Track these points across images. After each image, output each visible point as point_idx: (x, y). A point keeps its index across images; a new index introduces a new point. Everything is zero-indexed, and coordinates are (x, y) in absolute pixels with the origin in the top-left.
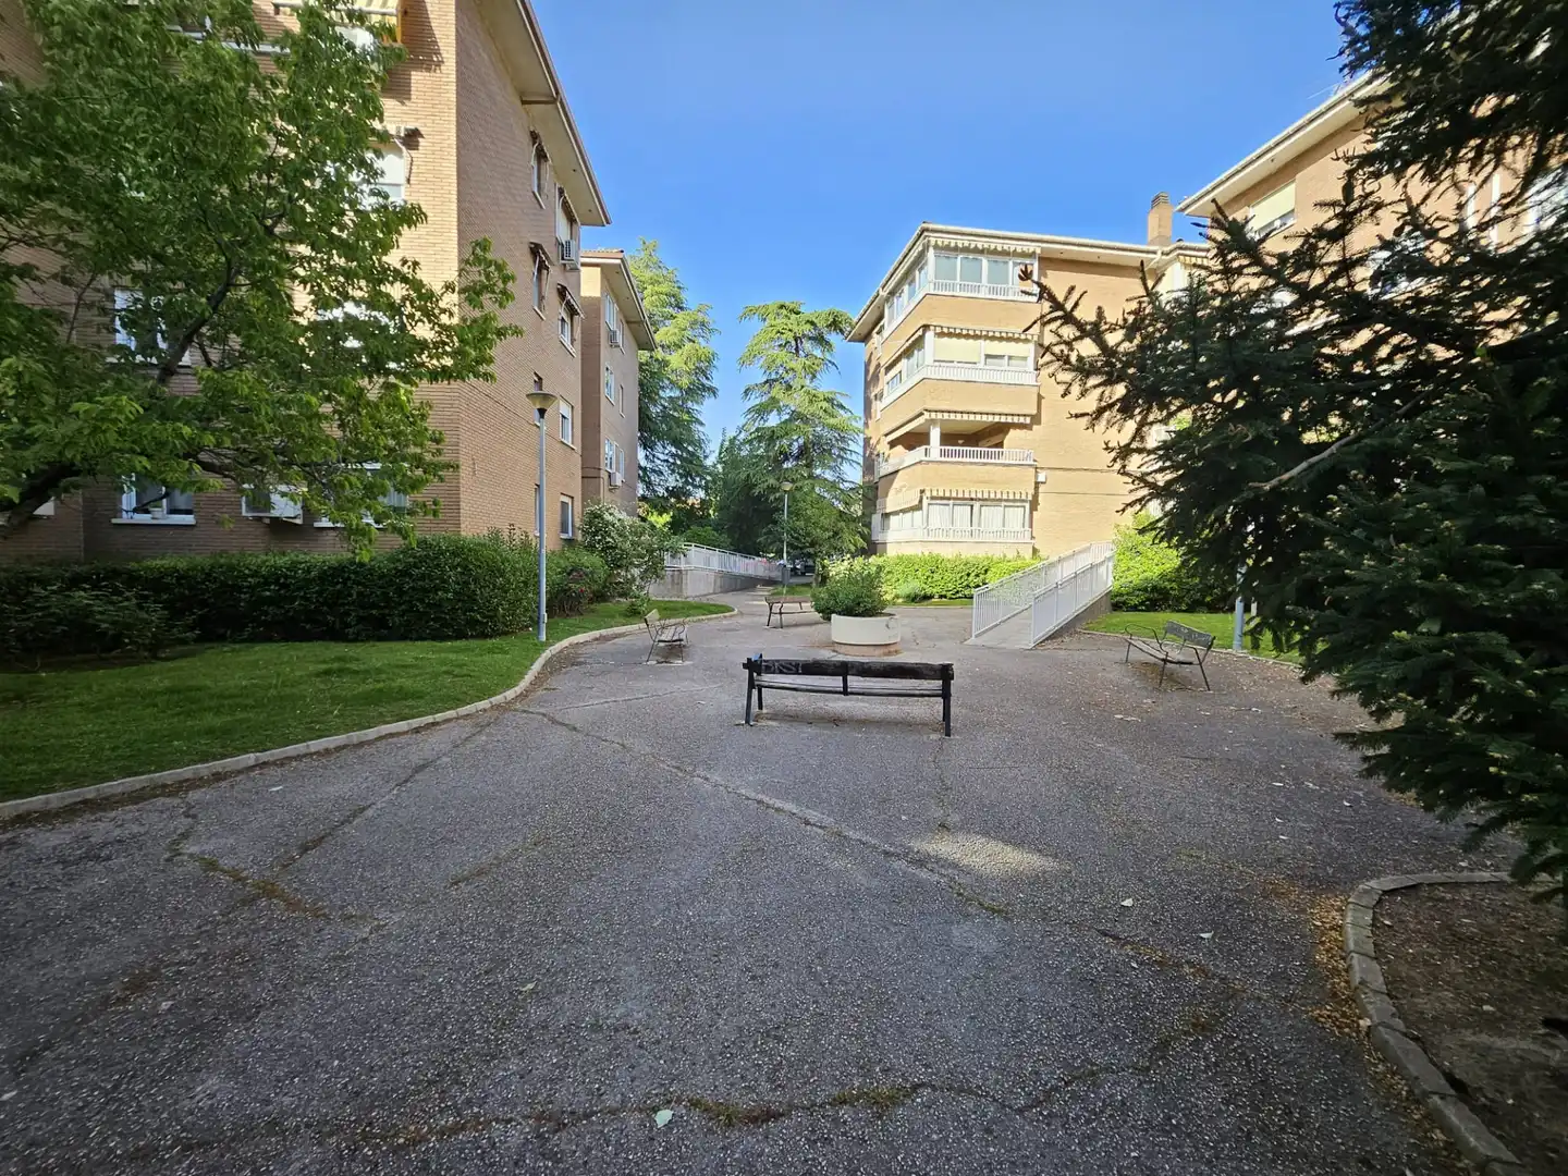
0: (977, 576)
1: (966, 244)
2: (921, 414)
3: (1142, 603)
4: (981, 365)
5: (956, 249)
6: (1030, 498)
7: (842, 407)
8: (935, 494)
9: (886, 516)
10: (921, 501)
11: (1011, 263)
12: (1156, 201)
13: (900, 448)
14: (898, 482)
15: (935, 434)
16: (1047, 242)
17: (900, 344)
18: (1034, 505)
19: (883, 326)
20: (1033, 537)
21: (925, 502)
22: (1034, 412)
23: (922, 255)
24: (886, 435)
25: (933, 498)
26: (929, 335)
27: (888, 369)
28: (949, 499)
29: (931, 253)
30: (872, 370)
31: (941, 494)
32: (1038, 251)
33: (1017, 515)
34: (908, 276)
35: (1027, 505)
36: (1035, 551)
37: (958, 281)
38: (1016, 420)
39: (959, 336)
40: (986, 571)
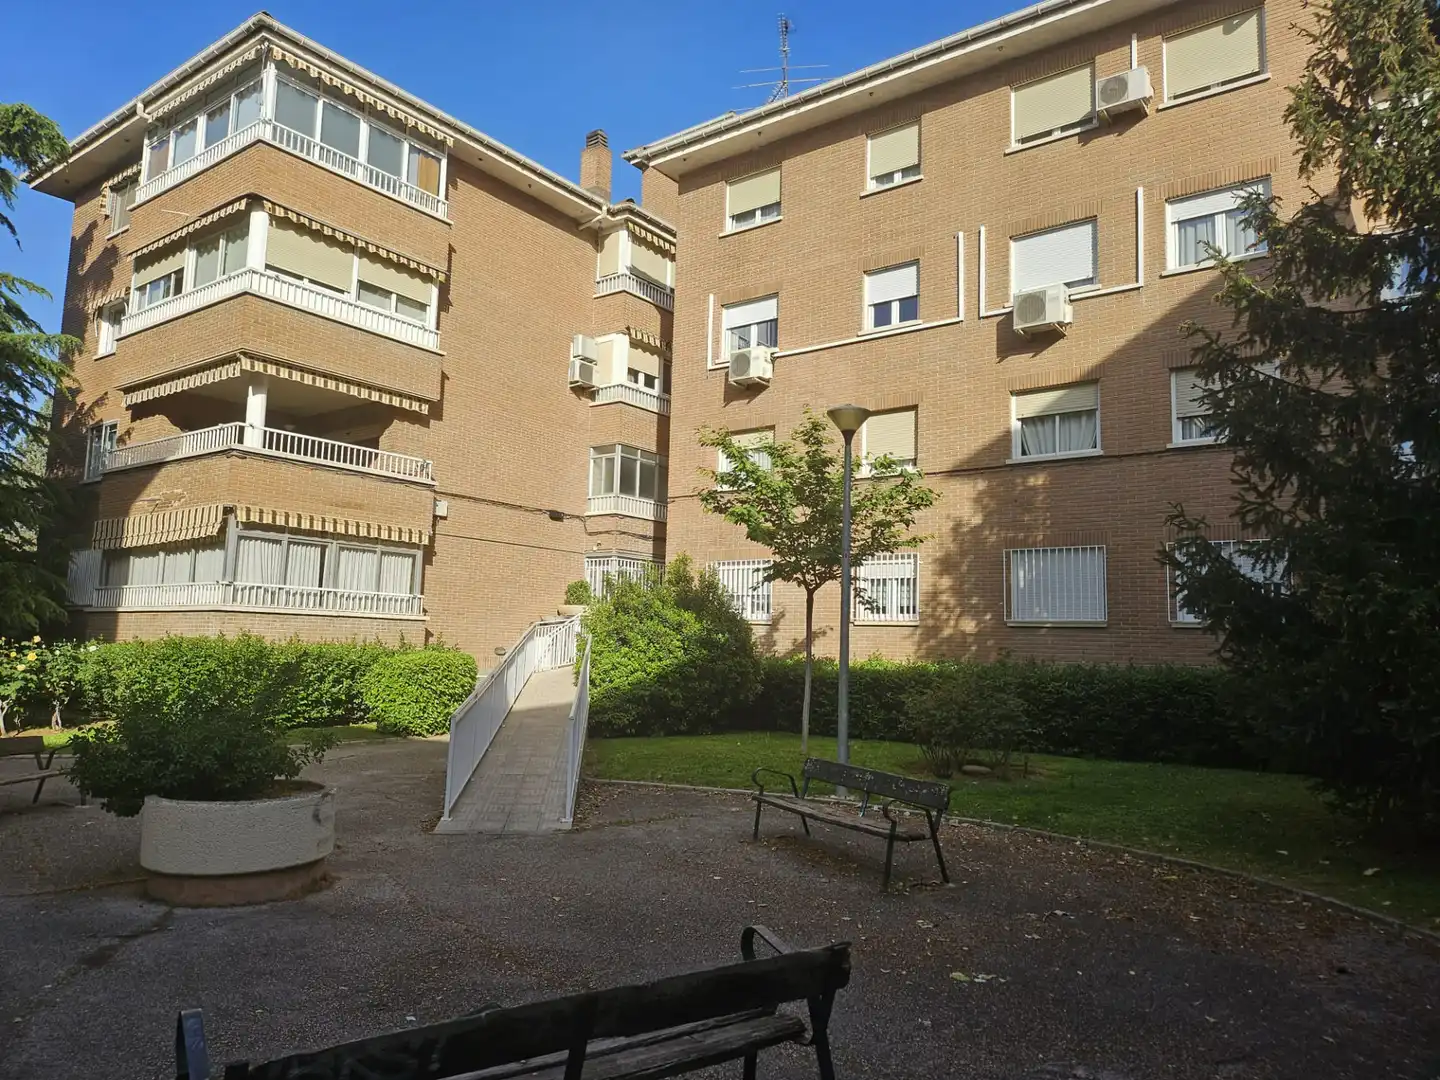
0: (337, 681)
1: (337, 82)
2: (232, 360)
3: (632, 724)
4: (351, 297)
5: (317, 83)
6: (426, 541)
7: (20, 314)
8: (255, 518)
9: (118, 558)
10: (223, 530)
11: (406, 147)
12: (593, 139)
13: (159, 422)
14: (157, 488)
15: (256, 405)
16: (462, 133)
17: (186, 217)
18: (429, 553)
19: (134, 180)
20: (425, 611)
21: (233, 532)
22: (436, 397)
23: (252, 69)
24: (128, 390)
25: (249, 526)
26: (259, 220)
27: (142, 263)
28: (281, 530)
29: (270, 74)
30: (92, 255)
31: (267, 519)
32: (450, 142)
33: (399, 569)
34: (212, 101)
35: (419, 554)
36: (428, 634)
37: (317, 139)
38: (406, 404)
39: (317, 235)
40: (353, 671)
